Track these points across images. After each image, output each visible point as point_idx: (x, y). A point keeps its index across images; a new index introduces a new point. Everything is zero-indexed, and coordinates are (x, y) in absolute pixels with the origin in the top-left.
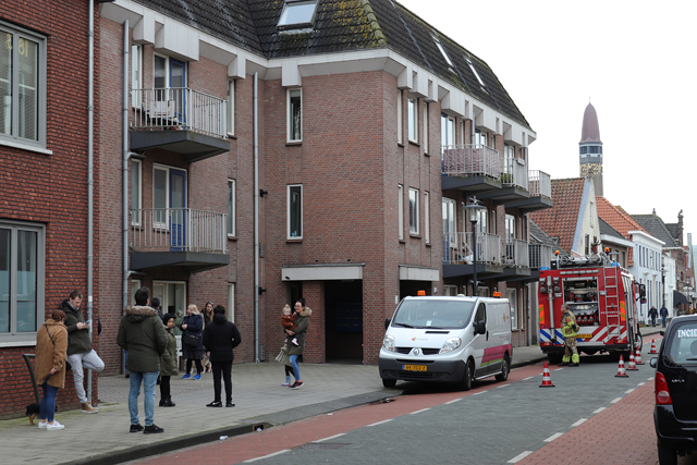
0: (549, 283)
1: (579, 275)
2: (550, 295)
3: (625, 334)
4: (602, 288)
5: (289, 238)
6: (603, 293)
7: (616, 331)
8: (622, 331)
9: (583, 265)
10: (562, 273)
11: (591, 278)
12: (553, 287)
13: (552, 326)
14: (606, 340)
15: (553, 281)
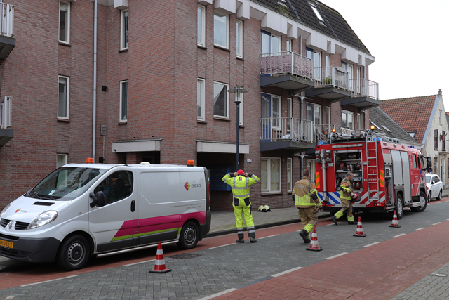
0: (322, 155)
1: (347, 148)
2: (324, 165)
3: (383, 198)
4: (365, 160)
5: (121, 121)
6: (366, 163)
7: (376, 196)
8: (380, 196)
9: (350, 140)
10: (333, 147)
11: (356, 151)
12: (325, 157)
13: (325, 190)
14: (367, 203)
15: (325, 154)
